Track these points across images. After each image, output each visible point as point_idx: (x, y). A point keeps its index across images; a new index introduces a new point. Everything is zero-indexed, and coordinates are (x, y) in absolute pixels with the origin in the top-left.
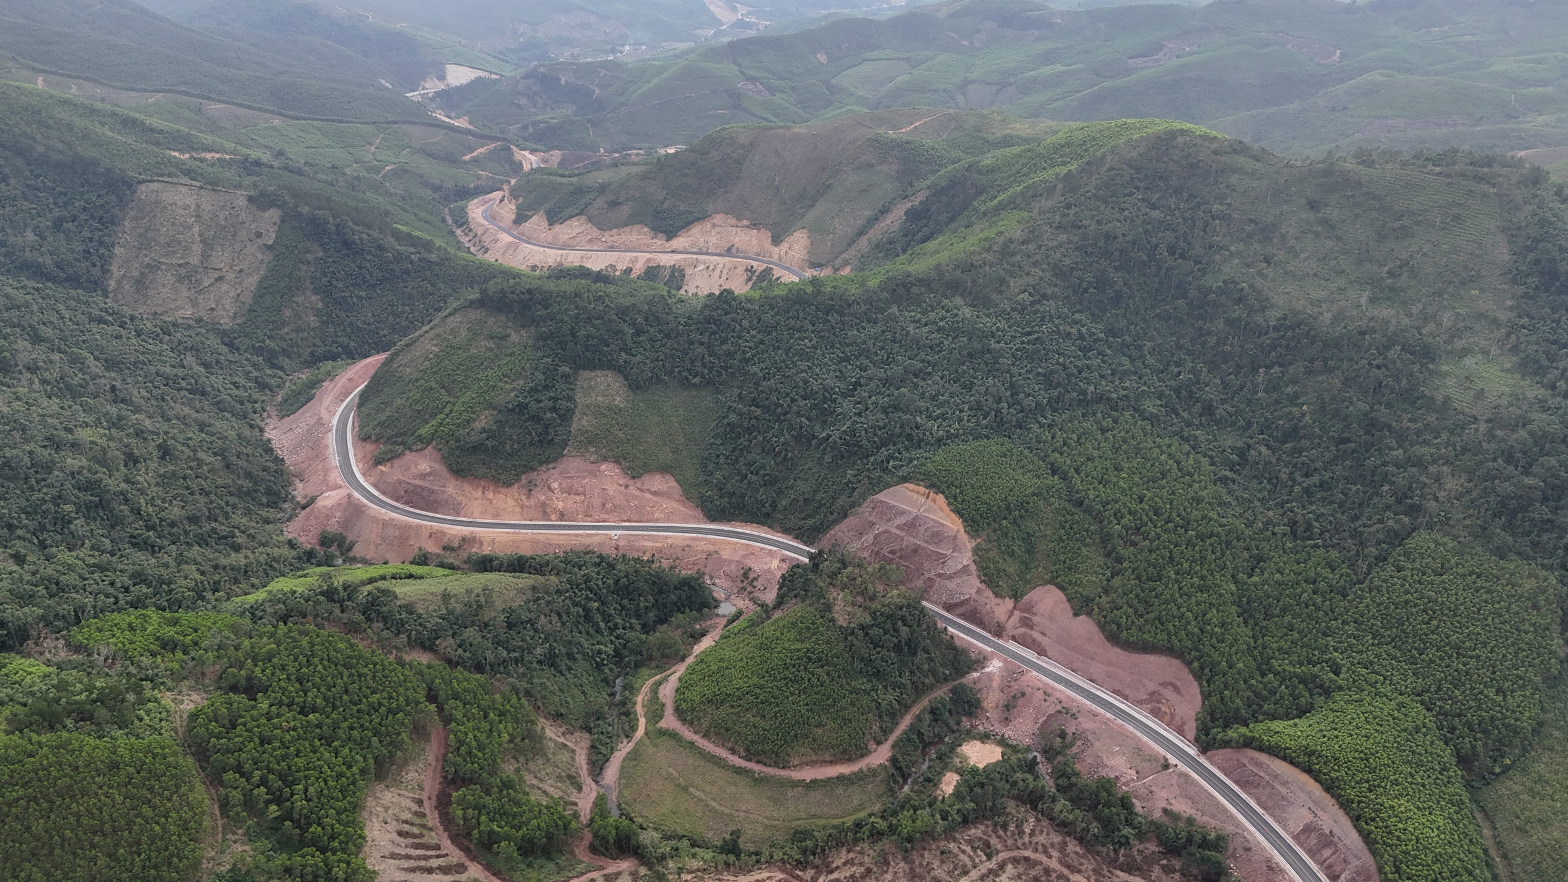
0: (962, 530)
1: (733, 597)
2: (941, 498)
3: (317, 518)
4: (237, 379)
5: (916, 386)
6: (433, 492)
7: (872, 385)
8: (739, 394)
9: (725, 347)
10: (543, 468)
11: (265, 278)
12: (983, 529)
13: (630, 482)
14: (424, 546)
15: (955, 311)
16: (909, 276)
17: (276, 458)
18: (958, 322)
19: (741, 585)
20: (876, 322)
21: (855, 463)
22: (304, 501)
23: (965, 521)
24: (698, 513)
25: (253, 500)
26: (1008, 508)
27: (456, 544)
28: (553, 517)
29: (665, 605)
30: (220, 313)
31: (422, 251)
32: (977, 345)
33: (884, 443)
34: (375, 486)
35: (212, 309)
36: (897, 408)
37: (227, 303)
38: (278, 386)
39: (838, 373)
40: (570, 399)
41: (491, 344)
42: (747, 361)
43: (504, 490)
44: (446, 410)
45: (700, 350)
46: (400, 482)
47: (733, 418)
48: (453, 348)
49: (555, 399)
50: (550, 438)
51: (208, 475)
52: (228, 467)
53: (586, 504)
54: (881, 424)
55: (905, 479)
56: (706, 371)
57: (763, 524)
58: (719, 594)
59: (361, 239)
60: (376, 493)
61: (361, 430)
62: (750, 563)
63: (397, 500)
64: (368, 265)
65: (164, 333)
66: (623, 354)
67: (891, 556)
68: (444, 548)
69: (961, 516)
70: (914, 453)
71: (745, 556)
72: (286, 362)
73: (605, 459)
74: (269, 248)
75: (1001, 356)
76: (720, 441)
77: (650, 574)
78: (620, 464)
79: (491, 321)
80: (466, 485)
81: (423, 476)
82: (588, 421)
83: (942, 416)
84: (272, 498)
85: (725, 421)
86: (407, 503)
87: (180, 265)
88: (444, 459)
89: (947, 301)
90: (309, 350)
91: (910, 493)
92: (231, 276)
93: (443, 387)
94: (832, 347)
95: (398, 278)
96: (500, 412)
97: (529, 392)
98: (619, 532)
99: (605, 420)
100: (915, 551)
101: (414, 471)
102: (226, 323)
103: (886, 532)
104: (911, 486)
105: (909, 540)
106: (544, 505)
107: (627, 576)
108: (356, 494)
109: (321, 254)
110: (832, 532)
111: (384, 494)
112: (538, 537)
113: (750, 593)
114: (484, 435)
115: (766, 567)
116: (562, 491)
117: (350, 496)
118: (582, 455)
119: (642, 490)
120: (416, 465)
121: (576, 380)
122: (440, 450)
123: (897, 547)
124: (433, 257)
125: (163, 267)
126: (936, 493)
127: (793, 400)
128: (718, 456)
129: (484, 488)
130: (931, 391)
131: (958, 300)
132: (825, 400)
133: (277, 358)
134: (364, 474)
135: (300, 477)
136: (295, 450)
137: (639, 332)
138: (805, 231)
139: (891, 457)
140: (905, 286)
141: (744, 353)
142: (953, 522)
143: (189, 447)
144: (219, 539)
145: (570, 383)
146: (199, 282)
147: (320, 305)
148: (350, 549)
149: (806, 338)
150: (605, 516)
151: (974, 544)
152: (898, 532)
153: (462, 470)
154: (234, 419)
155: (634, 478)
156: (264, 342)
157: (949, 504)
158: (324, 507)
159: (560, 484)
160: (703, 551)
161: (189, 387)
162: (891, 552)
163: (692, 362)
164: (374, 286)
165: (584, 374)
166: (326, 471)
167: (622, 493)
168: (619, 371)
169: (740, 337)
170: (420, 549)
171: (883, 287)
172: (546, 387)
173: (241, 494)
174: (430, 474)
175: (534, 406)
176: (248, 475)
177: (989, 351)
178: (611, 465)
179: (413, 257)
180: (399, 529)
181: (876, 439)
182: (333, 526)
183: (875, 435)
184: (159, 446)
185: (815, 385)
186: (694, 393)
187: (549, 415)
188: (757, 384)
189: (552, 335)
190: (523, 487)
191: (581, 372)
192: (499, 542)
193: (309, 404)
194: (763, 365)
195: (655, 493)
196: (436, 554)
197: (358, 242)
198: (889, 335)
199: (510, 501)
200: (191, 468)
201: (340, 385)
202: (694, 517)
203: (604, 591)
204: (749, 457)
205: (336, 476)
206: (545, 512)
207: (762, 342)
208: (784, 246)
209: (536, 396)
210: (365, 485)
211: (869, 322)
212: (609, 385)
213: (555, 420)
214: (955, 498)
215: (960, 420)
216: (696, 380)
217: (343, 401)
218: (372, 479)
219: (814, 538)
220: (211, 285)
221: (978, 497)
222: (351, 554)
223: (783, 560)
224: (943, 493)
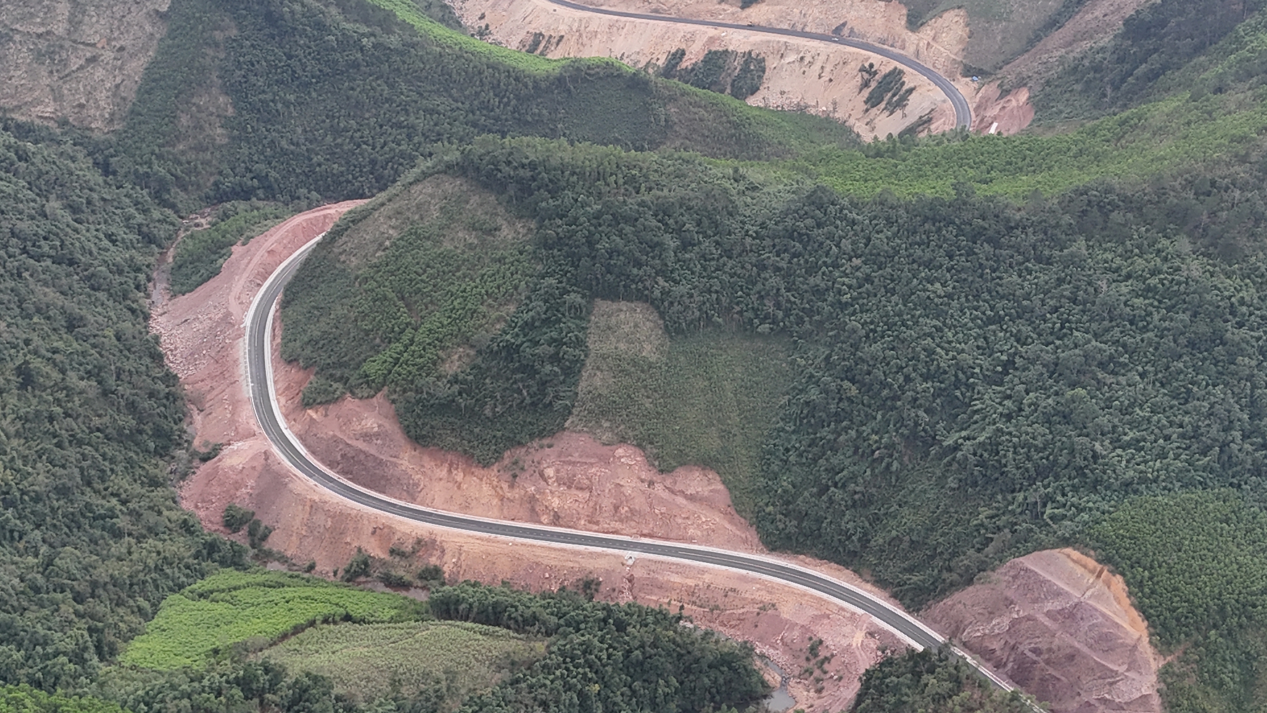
0: (1146, 639)
1: (792, 682)
2: (1118, 581)
3: (222, 484)
4: (113, 229)
5: (1100, 384)
6: (381, 463)
7: (1032, 373)
8: (828, 357)
9: (812, 280)
10: (536, 444)
11: (154, 63)
12: (1179, 642)
13: (657, 478)
14: (365, 545)
15: (1177, 263)
16: (1109, 190)
17: (167, 374)
18: (1179, 283)
19: (805, 665)
20: (1049, 261)
21: (992, 497)
22: (203, 450)
23: (1152, 625)
24: (752, 535)
25: (137, 444)
26: (1222, 610)
27: (409, 549)
28: (544, 518)
29: (693, 691)
30: (92, 112)
31: (378, 31)
32: (1202, 328)
33: (1041, 473)
34: (302, 439)
35: (81, 106)
36: (1066, 418)
37: (102, 96)
38: (169, 238)
39: (981, 342)
40: (580, 343)
41: (473, 239)
42: (843, 306)
43: (479, 472)
44: (405, 339)
45: (775, 281)
46: (336, 440)
47: (814, 394)
48: (418, 237)
49: (558, 343)
50: (547, 400)
51: (81, 410)
52: (105, 393)
53: (591, 504)
54: (1039, 442)
55: (1065, 542)
56: (780, 314)
57: (846, 565)
58: (773, 677)
59: (292, 12)
60: (303, 451)
61: (285, 345)
62: (822, 632)
63: (331, 465)
64: (300, 52)
65: (20, 159)
66: (660, 280)
67: (1034, 657)
68: (392, 552)
69: (1147, 617)
70: (1088, 500)
71: (816, 619)
72: (179, 196)
73: (623, 440)
74: (163, 16)
75: (1242, 352)
76: (790, 428)
77: (674, 642)
78: (643, 449)
79: (475, 200)
80: (426, 458)
81: (367, 437)
82: (603, 379)
83: (1136, 444)
84: (161, 442)
85: (803, 398)
86: (344, 473)
87: (39, 36)
88: (399, 416)
89: (1167, 242)
90: (212, 180)
91: (1071, 564)
92: (108, 55)
93: (403, 298)
94: (977, 297)
95: (342, 73)
96: (479, 352)
97: (522, 328)
98: (636, 554)
99: (626, 381)
100: (1071, 657)
101: (357, 427)
102: (99, 128)
103: (1029, 618)
104: (1076, 554)
105: (1063, 639)
106: (532, 499)
107: (642, 646)
108: (275, 450)
109: (234, 32)
110: (948, 601)
111: (313, 453)
112: (523, 551)
113: (818, 680)
114: (456, 388)
115: (844, 642)
116: (560, 481)
117: (267, 455)
118: (591, 432)
119: (672, 492)
120: (360, 420)
121: (589, 313)
122: (393, 402)
123: (1044, 646)
124: (393, 41)
125: (17, 37)
126: (1113, 573)
127: (908, 379)
128: (787, 450)
129: (451, 465)
130: (1123, 397)
131: (1184, 244)
132: (957, 385)
133: (168, 191)
134: (286, 416)
135: (199, 402)
136: (192, 356)
137: (686, 245)
138: (962, 12)
139: (1048, 499)
140: (1101, 208)
141: (839, 292)
142: (1133, 623)
143: (55, 364)
144: (95, 519)
145: (581, 319)
146: (65, 63)
147: (230, 111)
148: (264, 538)
149: (937, 279)
150: (618, 526)
151: (1162, 663)
152: (1047, 622)
153: (423, 437)
154: (110, 303)
155: (662, 471)
156: (150, 164)
157: (1130, 594)
158: (232, 468)
159: (558, 471)
160: (753, 601)
161: (53, 253)
162: (1034, 651)
163: (761, 298)
164: (308, 84)
165: (602, 306)
166: (236, 404)
167: (643, 492)
168: (652, 303)
169: (836, 266)
170: (359, 550)
171: (1067, 203)
172: (546, 322)
173: (123, 438)
174: (377, 435)
175: (527, 350)
176: (132, 407)
177: (1223, 343)
178: (631, 450)
179: (365, 41)
180: (333, 517)
181: (1029, 465)
182: (243, 501)
183: (1029, 458)
184: (19, 368)
185: (943, 359)
186: (760, 344)
187: (548, 368)
188: (856, 347)
189: (559, 242)
190: (506, 469)
191: (598, 301)
192: (468, 553)
193: (211, 283)
194: (866, 317)
195: (691, 498)
196: (381, 560)
197: (288, 16)
198: (1067, 290)
199: (485, 488)
200: (58, 402)
201: (256, 260)
202: (745, 541)
203: (609, 669)
204: (834, 461)
205: (249, 416)
206: (533, 510)
207: (868, 279)
208: (926, 33)
209: (532, 335)
210: (288, 433)
211: (1039, 260)
212: (636, 326)
213: (556, 374)
214: (1141, 585)
215: (1163, 456)
216: (765, 328)
217: (259, 285)
218: (298, 427)
219: (921, 603)
220: (81, 68)
221: (1176, 589)
222: (266, 546)
223: (871, 634)
224: (1123, 574)
